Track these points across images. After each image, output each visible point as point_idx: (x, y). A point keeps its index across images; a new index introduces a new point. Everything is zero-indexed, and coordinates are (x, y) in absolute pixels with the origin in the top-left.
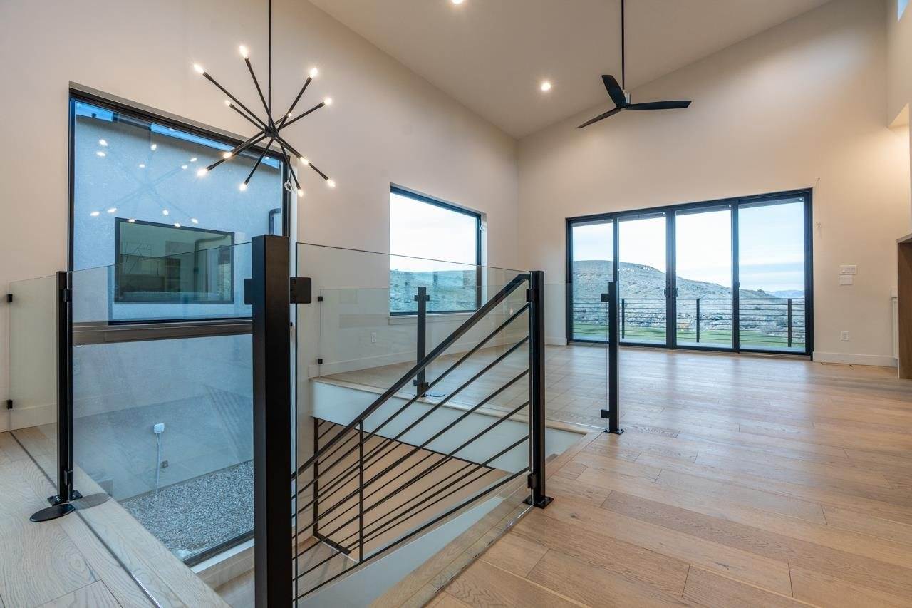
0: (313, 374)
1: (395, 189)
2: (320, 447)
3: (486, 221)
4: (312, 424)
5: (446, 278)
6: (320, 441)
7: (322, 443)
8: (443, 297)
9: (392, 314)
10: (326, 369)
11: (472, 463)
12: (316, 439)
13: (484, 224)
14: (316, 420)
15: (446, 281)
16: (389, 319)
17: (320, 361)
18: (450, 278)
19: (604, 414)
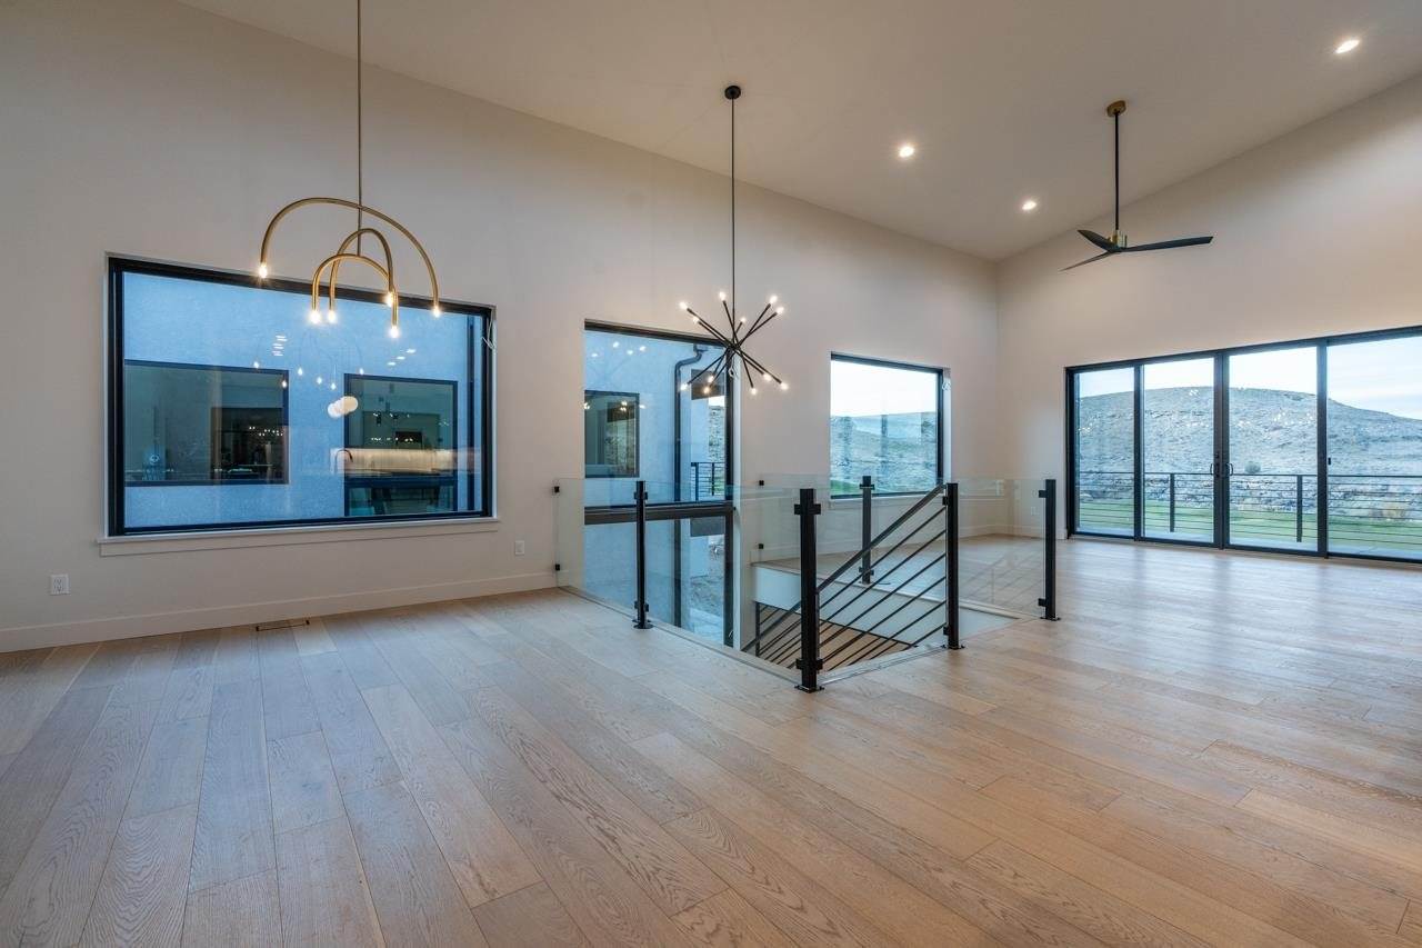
0: (755, 558)
1: (835, 356)
2: (762, 631)
3: (949, 377)
4: (754, 608)
5: (905, 426)
6: (762, 626)
7: (763, 628)
8: (901, 456)
9: (832, 497)
10: (767, 554)
11: (881, 637)
12: (758, 624)
13: (947, 382)
14: (758, 604)
15: (906, 429)
16: (830, 503)
17: (761, 546)
18: (913, 425)
19: (1041, 602)
